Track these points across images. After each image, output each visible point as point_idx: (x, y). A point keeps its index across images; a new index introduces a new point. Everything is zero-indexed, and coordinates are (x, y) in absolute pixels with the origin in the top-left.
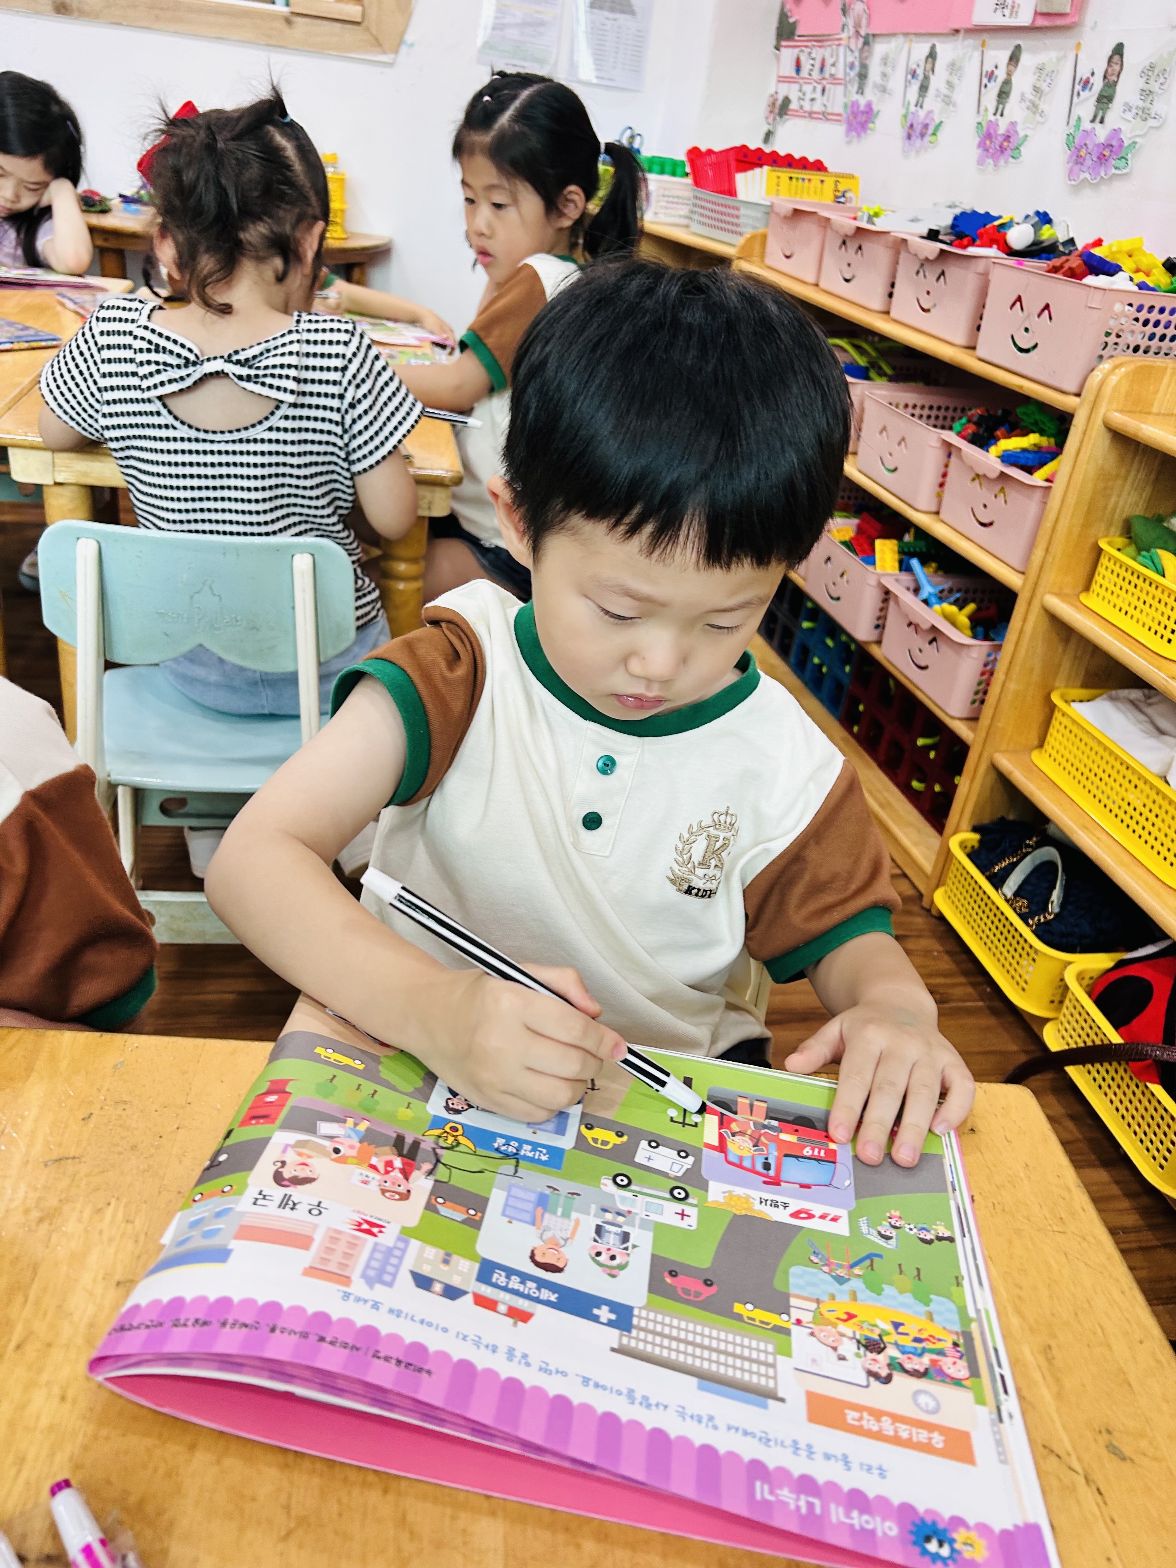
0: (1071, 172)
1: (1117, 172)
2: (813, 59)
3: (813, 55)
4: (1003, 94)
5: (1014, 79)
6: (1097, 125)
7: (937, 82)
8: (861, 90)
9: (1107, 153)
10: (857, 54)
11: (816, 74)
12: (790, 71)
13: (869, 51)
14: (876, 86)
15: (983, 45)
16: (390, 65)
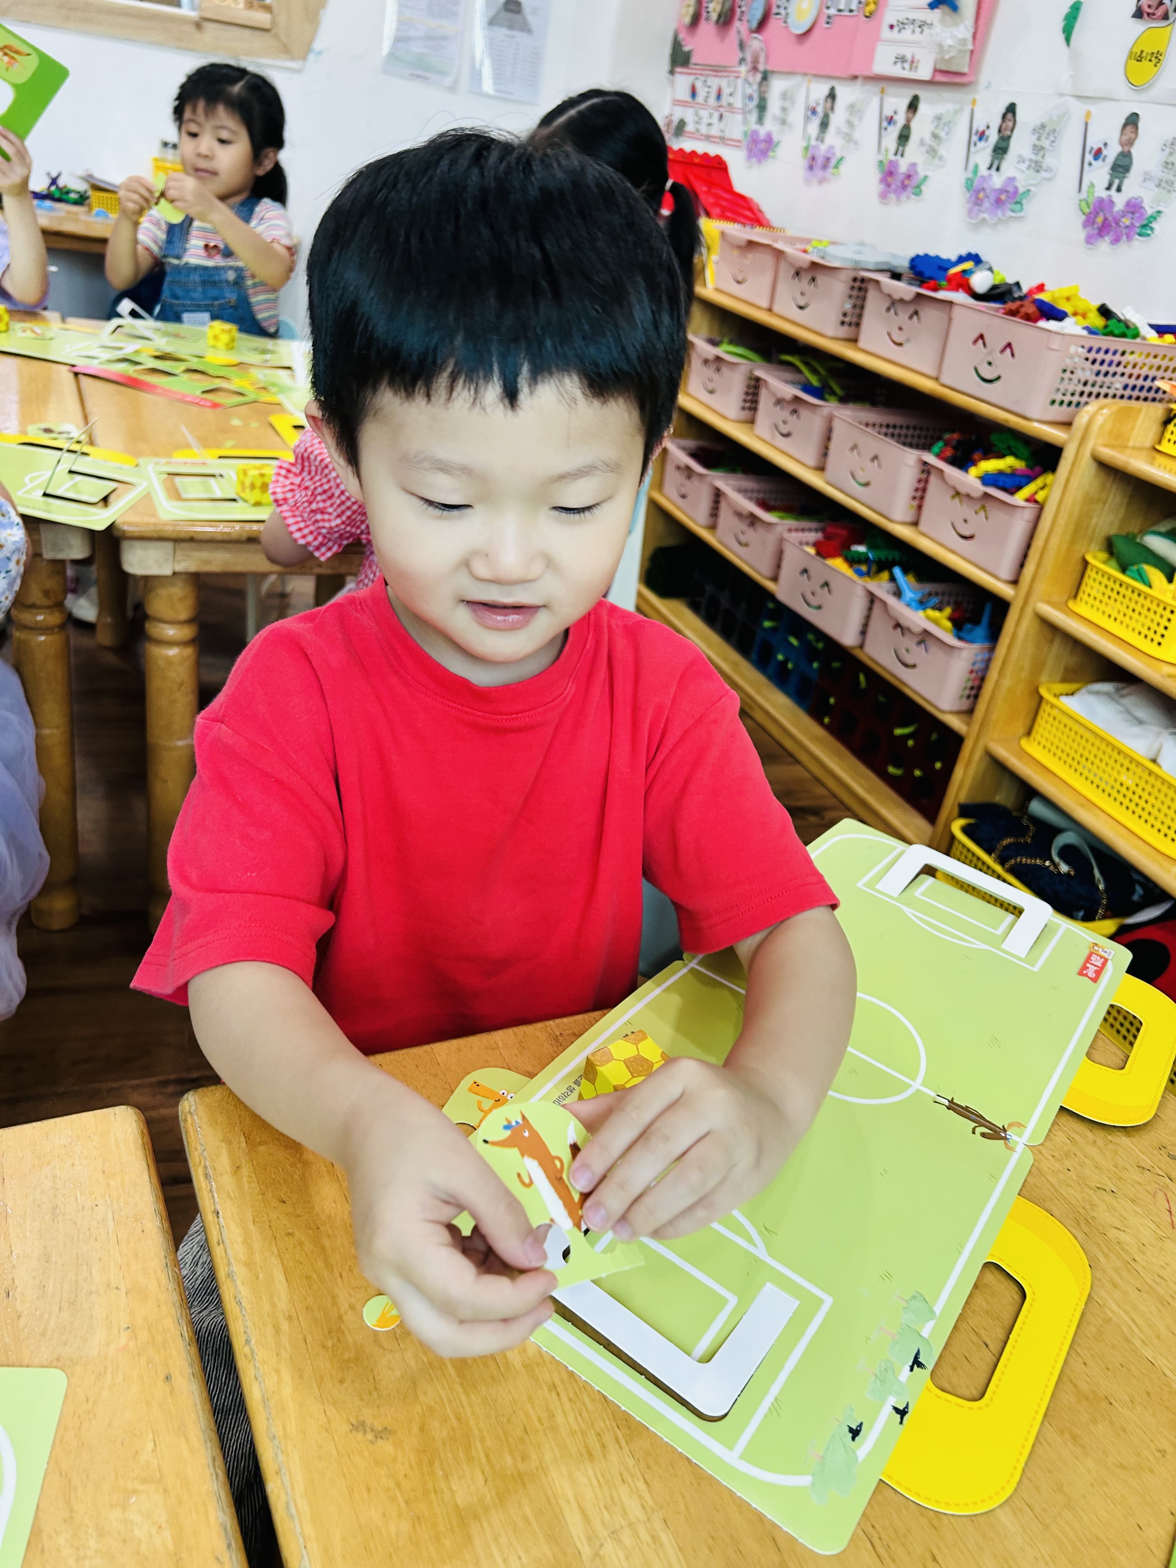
0: (970, 211)
1: (1013, 214)
2: (709, 87)
3: (709, 83)
4: (904, 137)
5: (914, 125)
6: (993, 171)
7: (838, 119)
8: (760, 120)
9: (1003, 197)
10: (755, 87)
11: (712, 100)
12: (685, 95)
13: (767, 86)
14: (775, 118)
15: (882, 91)
16: (299, 71)
